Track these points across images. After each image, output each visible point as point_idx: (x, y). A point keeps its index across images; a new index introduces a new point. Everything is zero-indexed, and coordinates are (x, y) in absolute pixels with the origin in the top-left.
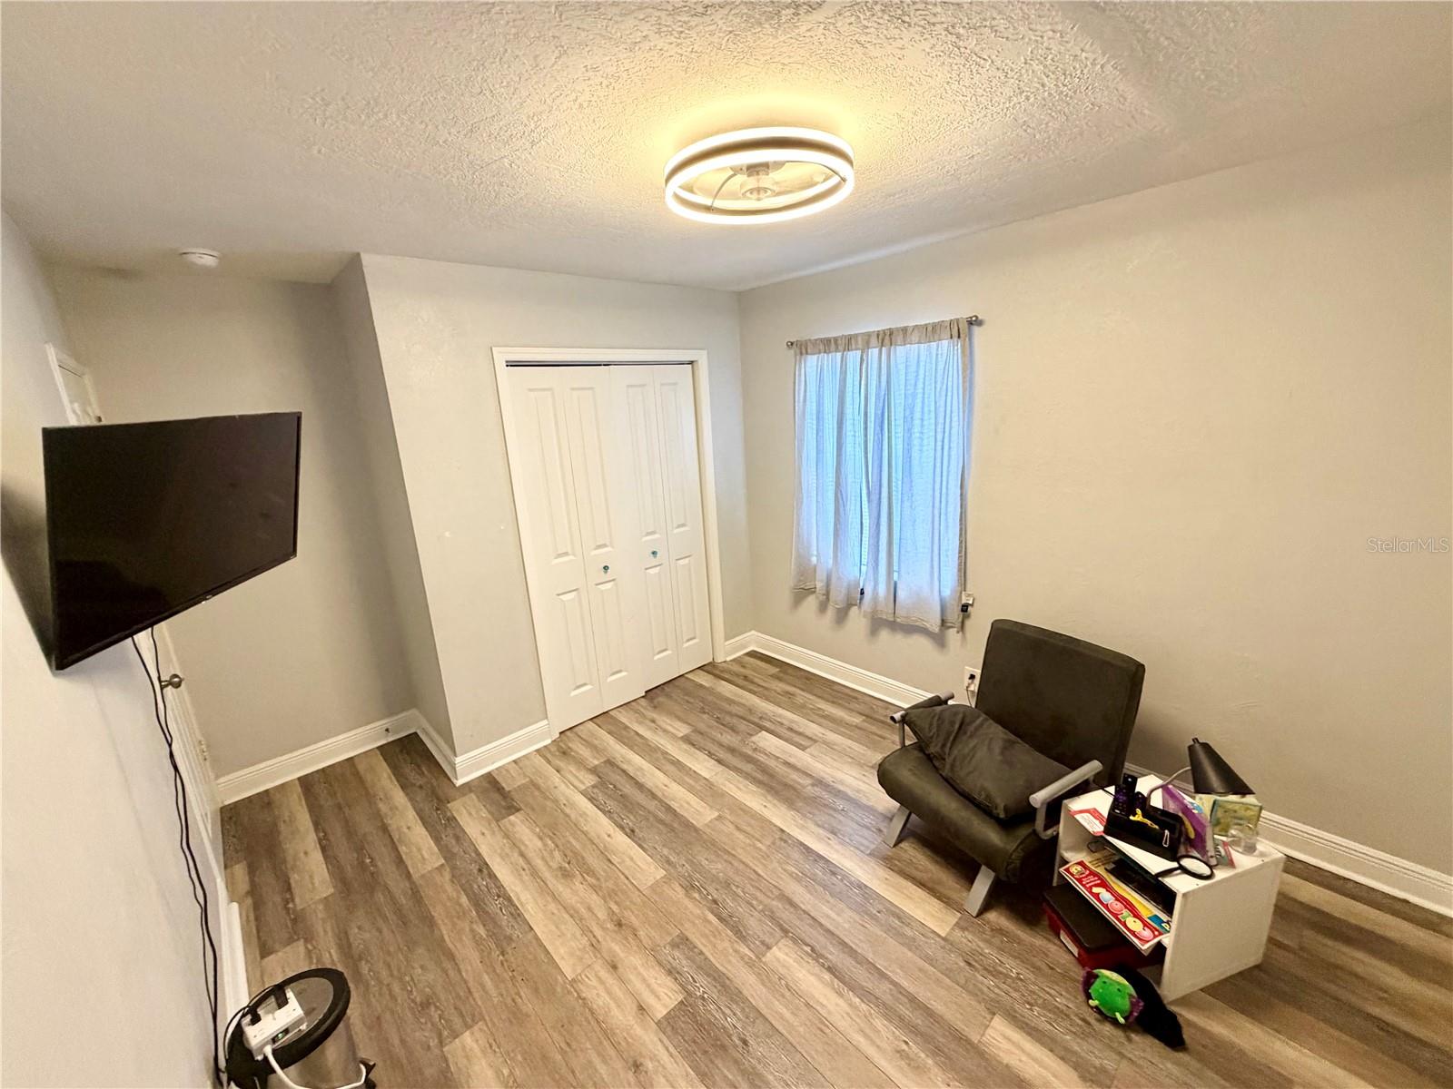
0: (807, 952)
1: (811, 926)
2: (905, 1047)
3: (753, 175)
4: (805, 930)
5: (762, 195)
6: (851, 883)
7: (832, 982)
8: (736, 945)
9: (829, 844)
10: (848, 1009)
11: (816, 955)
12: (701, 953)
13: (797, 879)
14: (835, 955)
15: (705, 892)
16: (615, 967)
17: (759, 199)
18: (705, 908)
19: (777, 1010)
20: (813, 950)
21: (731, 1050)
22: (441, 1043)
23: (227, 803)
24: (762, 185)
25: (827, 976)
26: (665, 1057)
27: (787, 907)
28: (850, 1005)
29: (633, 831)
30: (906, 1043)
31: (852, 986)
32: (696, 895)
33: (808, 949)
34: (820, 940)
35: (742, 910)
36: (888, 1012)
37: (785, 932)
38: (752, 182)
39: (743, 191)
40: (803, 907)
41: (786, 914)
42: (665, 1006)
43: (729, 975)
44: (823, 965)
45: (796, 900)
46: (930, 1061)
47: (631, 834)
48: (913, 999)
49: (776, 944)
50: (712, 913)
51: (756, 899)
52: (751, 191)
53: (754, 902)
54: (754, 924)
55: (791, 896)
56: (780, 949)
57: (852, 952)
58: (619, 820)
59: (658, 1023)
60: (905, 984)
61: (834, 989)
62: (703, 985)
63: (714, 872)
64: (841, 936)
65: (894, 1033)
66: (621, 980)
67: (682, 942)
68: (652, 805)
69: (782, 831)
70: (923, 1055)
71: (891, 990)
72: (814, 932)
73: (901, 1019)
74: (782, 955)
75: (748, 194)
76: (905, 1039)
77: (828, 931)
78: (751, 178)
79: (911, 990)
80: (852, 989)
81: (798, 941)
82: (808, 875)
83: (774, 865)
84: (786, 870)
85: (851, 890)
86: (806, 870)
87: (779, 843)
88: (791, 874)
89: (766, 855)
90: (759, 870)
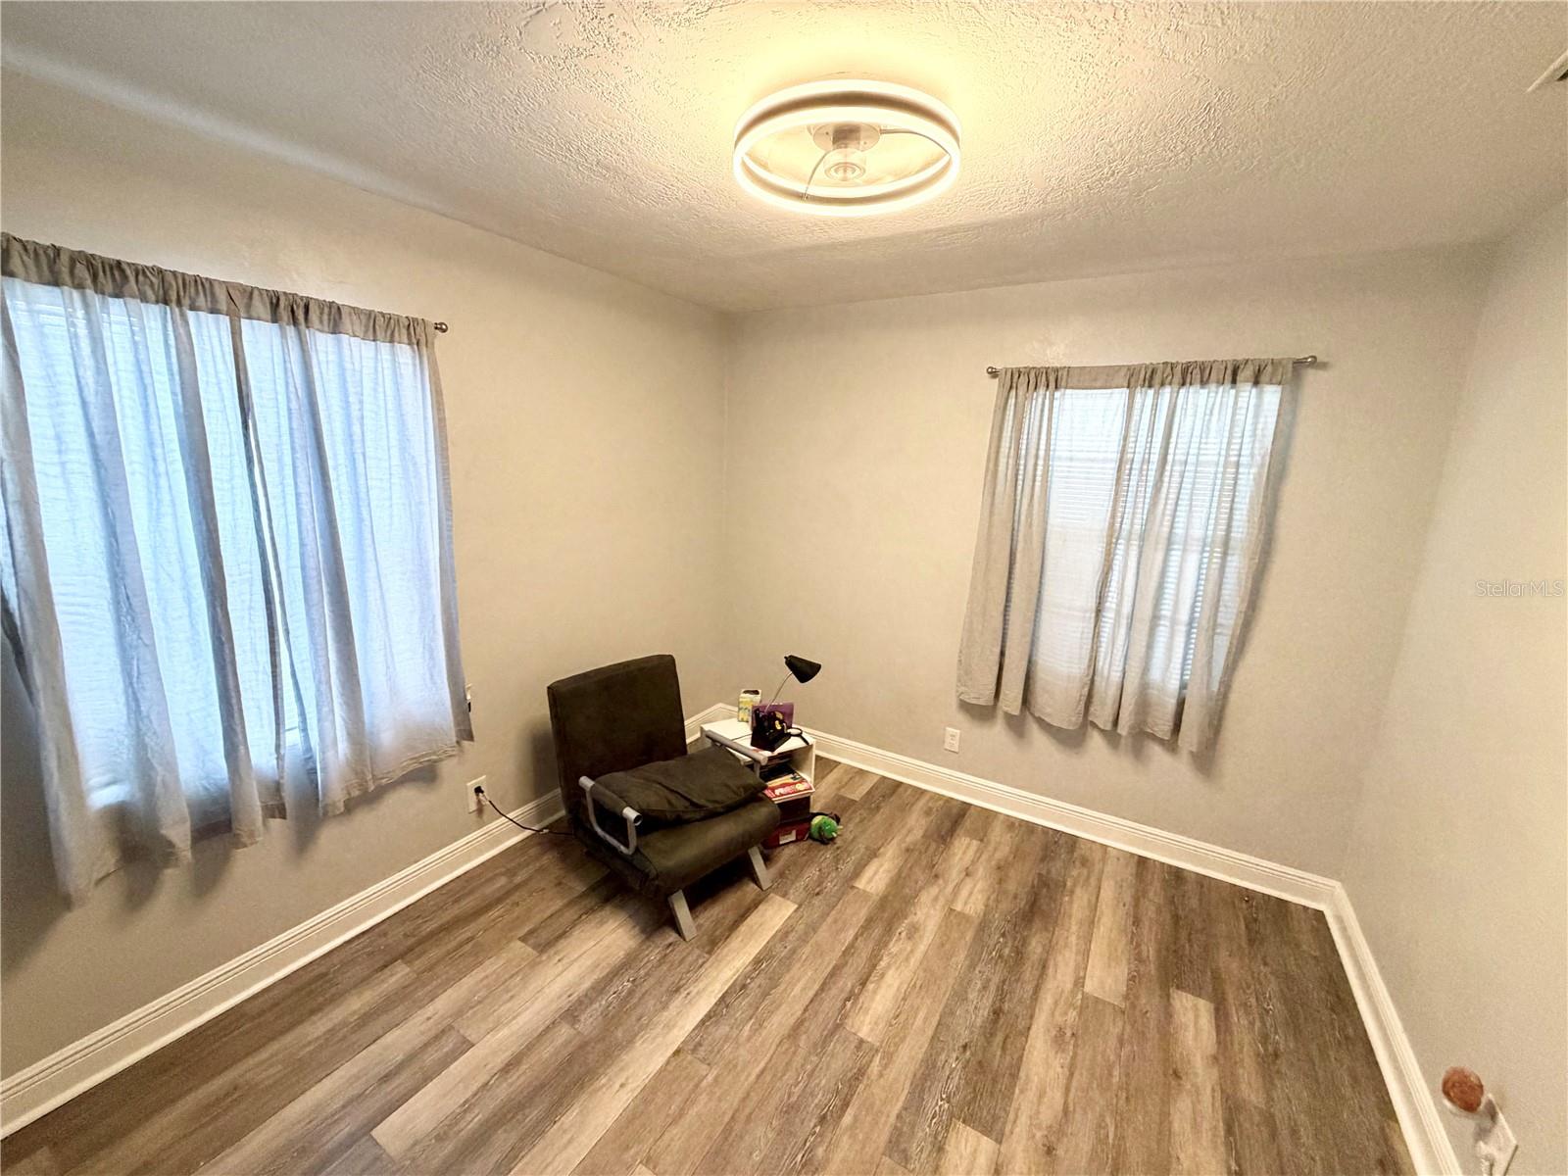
0: (852, 1005)
1: (821, 1003)
2: (904, 935)
4: (827, 1009)
6: (754, 970)
7: (874, 982)
8: (873, 1078)
10: (895, 969)
11: (852, 997)
12: (899, 1117)
13: (760, 1023)
14: (846, 981)
15: (811, 1141)
18: (836, 1132)
20: (849, 1000)
21: (978, 1057)
25: (870, 987)
26: (1023, 1121)
27: (803, 1030)
28: (888, 968)
30: (899, 933)
31: (871, 966)
32: (821, 1151)
33: (849, 1004)
34: (835, 994)
35: (824, 1081)
36: (883, 942)
37: (836, 1027)
40: (800, 1012)
41: (814, 1030)
42: (978, 1141)
43: (910, 1078)
44: (861, 990)
45: (791, 1021)
49: (854, 1034)
50: (840, 1120)
51: (802, 1066)
53: (808, 1068)
54: (840, 1060)
55: (787, 1028)
56: (859, 1030)
57: (838, 968)
59: (999, 1141)
60: (853, 933)
61: (880, 981)
62: (935, 1103)
63: (771, 1137)
64: (823, 977)
67: (896, 1147)
69: (677, 1052)
71: (863, 941)
72: (828, 1000)
73: (883, 936)
74: (865, 1027)
76: (896, 934)
77: (821, 989)
79: (856, 929)
80: (873, 969)
81: (843, 1013)
82: (751, 1012)
83: (743, 1053)
84: (749, 1039)
85: (763, 970)
86: (743, 1015)
87: (701, 1053)
88: (754, 1031)
89: (726, 1065)
90: (758, 1070)
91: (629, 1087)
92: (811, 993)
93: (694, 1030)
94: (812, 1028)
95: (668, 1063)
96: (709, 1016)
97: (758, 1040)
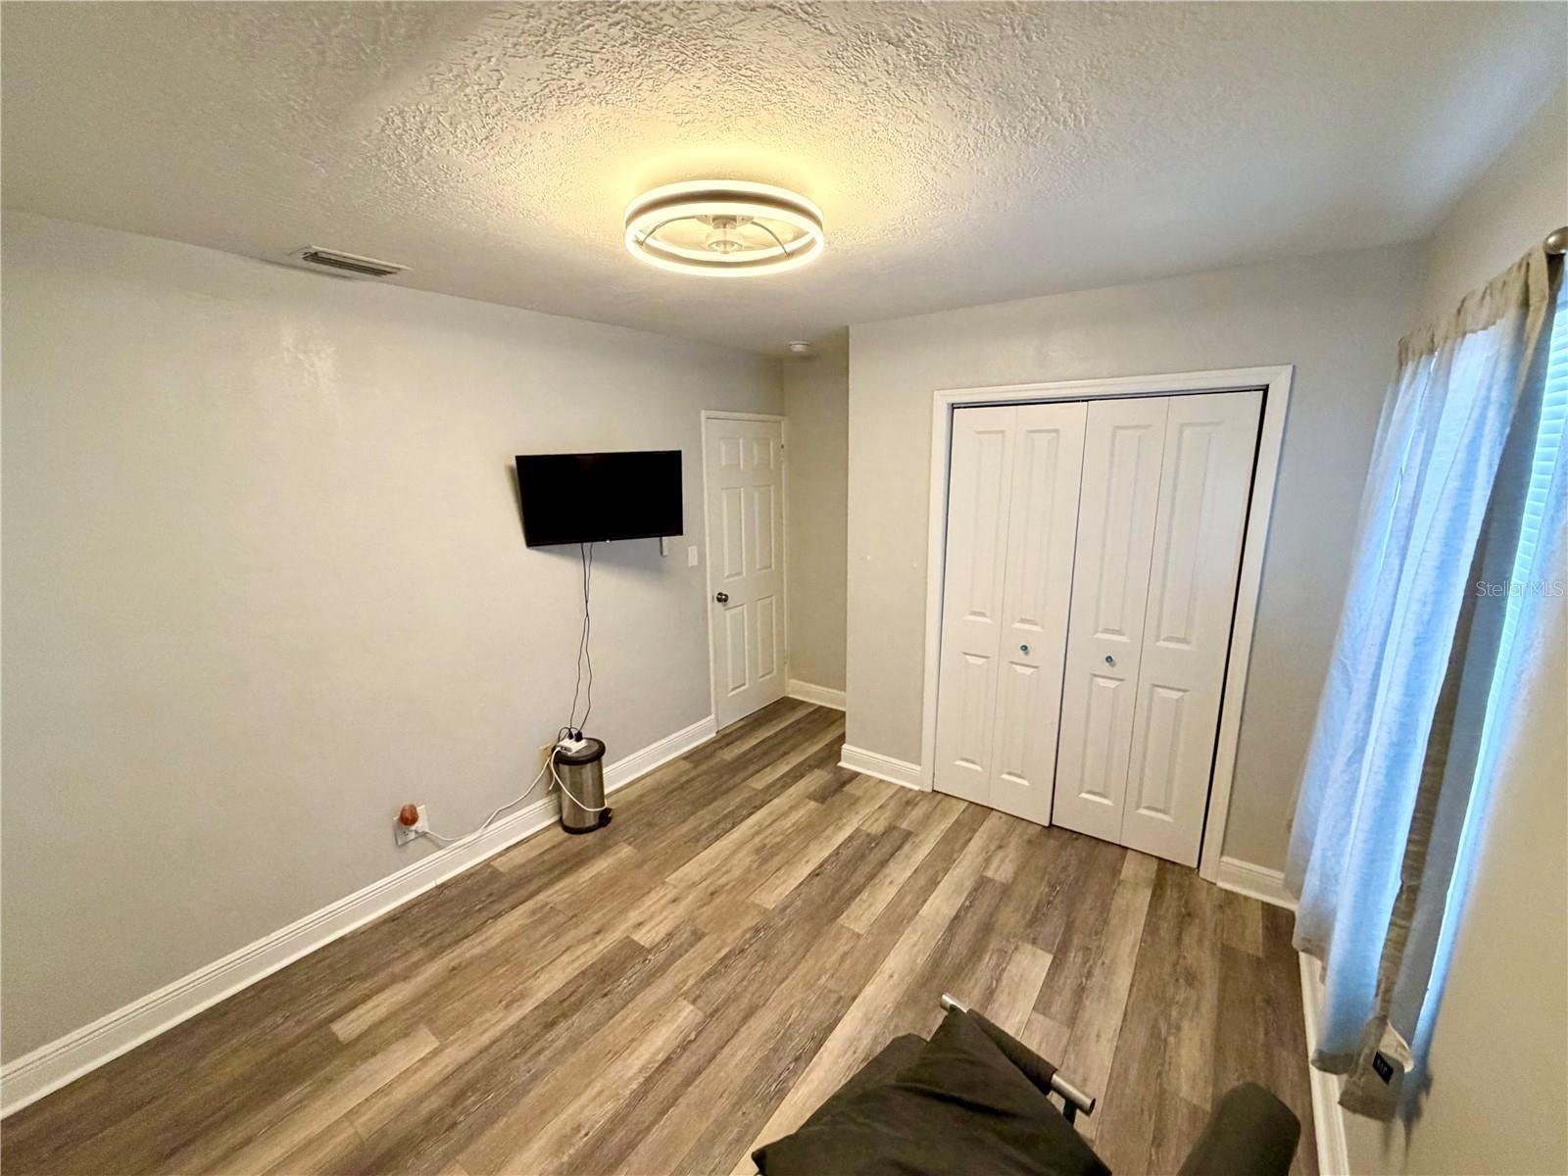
0: (689, 1035)
1: (720, 1039)
2: (583, 1132)
3: (719, 227)
4: (716, 1031)
5: (729, 248)
6: (784, 1081)
7: (655, 1061)
8: (694, 975)
9: (845, 1052)
10: (626, 1077)
11: (685, 1045)
12: (687, 951)
13: (782, 1020)
14: (686, 1063)
15: (752, 942)
16: (674, 901)
17: (725, 253)
18: (734, 945)
19: (633, 1014)
20: (691, 1042)
21: (600, 986)
22: (624, 841)
23: (791, 696)
24: (728, 238)
25: (661, 1057)
26: (601, 947)
27: (742, 1014)
28: (630, 1079)
29: (818, 875)
30: (586, 1135)
31: (649, 1083)
32: (748, 936)
33: (692, 1037)
34: (701, 1049)
35: (735, 975)
36: (618, 1120)
37: (712, 1015)
38: (719, 234)
39: (709, 243)
40: (743, 1029)
41: (733, 1013)
42: (640, 939)
43: (664, 976)
44: (674, 1052)
45: (752, 1022)
46: (565, 1158)
47: (815, 874)
48: (632, 1146)
49: (699, 1009)
50: (730, 951)
51: (749, 984)
52: (718, 243)
53: (744, 983)
54: (720, 987)
55: (757, 1015)
56: (692, 1011)
57: (688, 1082)
58: (830, 861)
59: (628, 937)
60: (650, 1138)
61: (649, 1063)
62: (655, 959)
63: (779, 944)
64: (707, 1071)
65: (598, 1122)
66: (664, 908)
67: (698, 936)
68: (858, 878)
69: (854, 998)
70: (572, 1151)
71: (644, 1122)
72: (712, 1042)
73: (612, 1131)
74: (686, 1014)
75: (714, 246)
76: (591, 1134)
77: (714, 1057)
78: (717, 230)
79: (641, 1148)
80: (647, 1080)
81: (701, 1029)
82: (790, 1031)
83: (798, 996)
84: (792, 1007)
85: (775, 1080)
86: (797, 1028)
87: (834, 997)
88: (787, 1013)
89: (812, 986)
90: (787, 982)
91: (886, 976)
92: (726, 1050)
93: (843, 1016)
94: (734, 1014)
95: (860, 991)
96: (831, 1028)
97: (784, 1006)
